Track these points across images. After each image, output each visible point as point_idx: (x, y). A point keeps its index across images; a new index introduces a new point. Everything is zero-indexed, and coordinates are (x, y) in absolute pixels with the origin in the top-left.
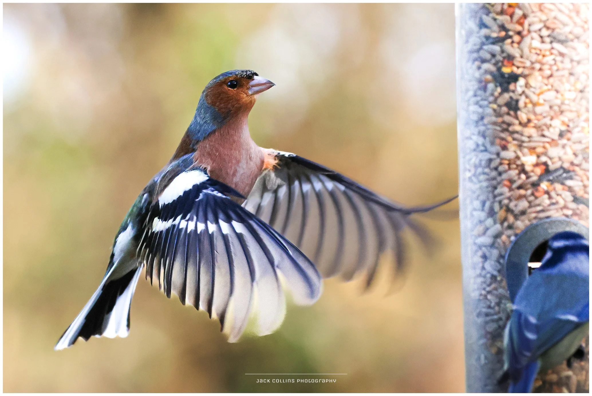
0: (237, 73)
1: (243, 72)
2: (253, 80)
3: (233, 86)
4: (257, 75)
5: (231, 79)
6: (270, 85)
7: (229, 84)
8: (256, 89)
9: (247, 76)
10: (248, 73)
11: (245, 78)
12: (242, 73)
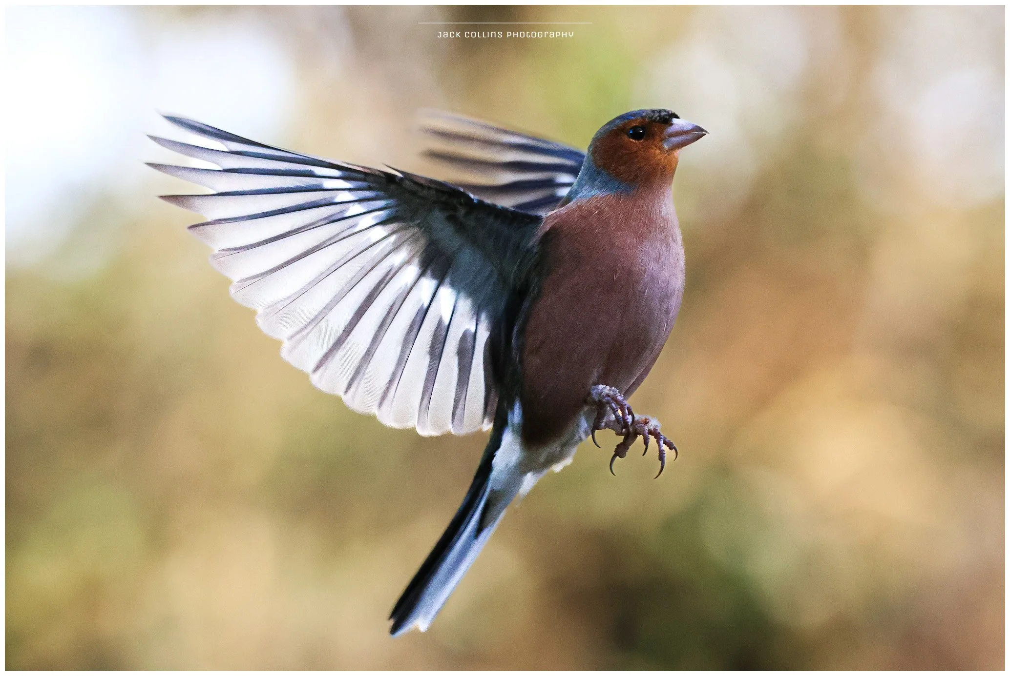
0: (644, 114)
1: (653, 111)
2: (672, 125)
3: (637, 136)
4: (677, 117)
5: (634, 124)
6: (697, 133)
7: (631, 132)
8: (676, 140)
9: (660, 119)
10: (663, 114)
11: (658, 121)
12: (652, 114)
